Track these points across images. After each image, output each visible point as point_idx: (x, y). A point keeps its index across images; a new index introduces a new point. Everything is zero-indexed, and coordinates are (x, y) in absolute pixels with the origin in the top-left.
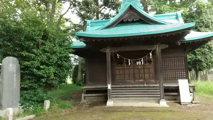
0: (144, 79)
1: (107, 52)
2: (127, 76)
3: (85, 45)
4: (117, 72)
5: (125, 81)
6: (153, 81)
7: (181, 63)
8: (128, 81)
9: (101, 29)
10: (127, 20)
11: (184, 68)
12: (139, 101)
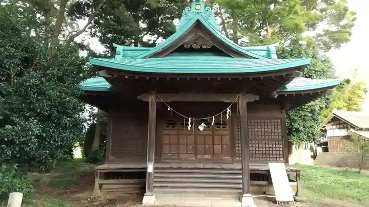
0: (213, 154)
1: (150, 102)
2: (182, 148)
3: (108, 86)
4: (166, 140)
5: (179, 155)
6: (228, 158)
7: (275, 129)
8: (185, 156)
9: (142, 58)
10: (191, 46)
11: (280, 137)
12: (203, 195)
